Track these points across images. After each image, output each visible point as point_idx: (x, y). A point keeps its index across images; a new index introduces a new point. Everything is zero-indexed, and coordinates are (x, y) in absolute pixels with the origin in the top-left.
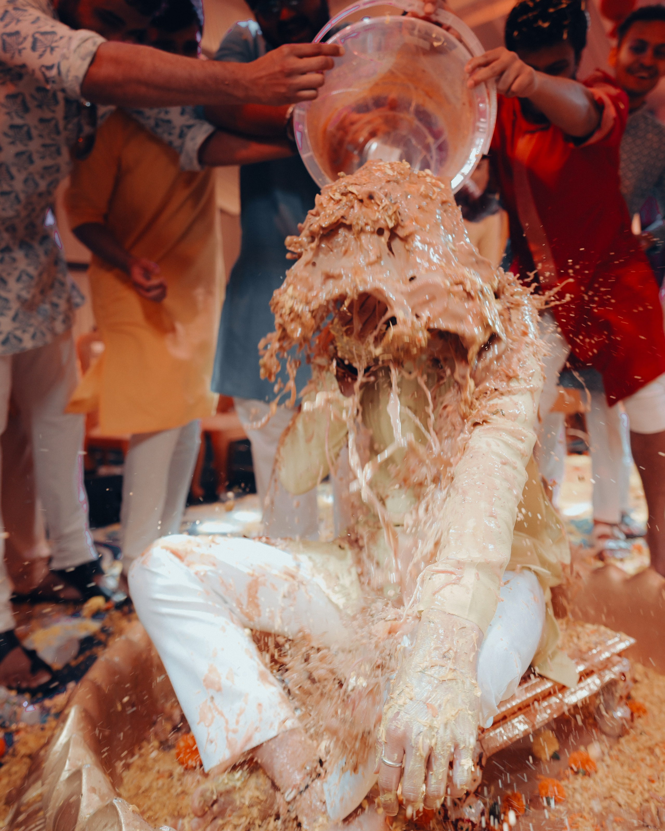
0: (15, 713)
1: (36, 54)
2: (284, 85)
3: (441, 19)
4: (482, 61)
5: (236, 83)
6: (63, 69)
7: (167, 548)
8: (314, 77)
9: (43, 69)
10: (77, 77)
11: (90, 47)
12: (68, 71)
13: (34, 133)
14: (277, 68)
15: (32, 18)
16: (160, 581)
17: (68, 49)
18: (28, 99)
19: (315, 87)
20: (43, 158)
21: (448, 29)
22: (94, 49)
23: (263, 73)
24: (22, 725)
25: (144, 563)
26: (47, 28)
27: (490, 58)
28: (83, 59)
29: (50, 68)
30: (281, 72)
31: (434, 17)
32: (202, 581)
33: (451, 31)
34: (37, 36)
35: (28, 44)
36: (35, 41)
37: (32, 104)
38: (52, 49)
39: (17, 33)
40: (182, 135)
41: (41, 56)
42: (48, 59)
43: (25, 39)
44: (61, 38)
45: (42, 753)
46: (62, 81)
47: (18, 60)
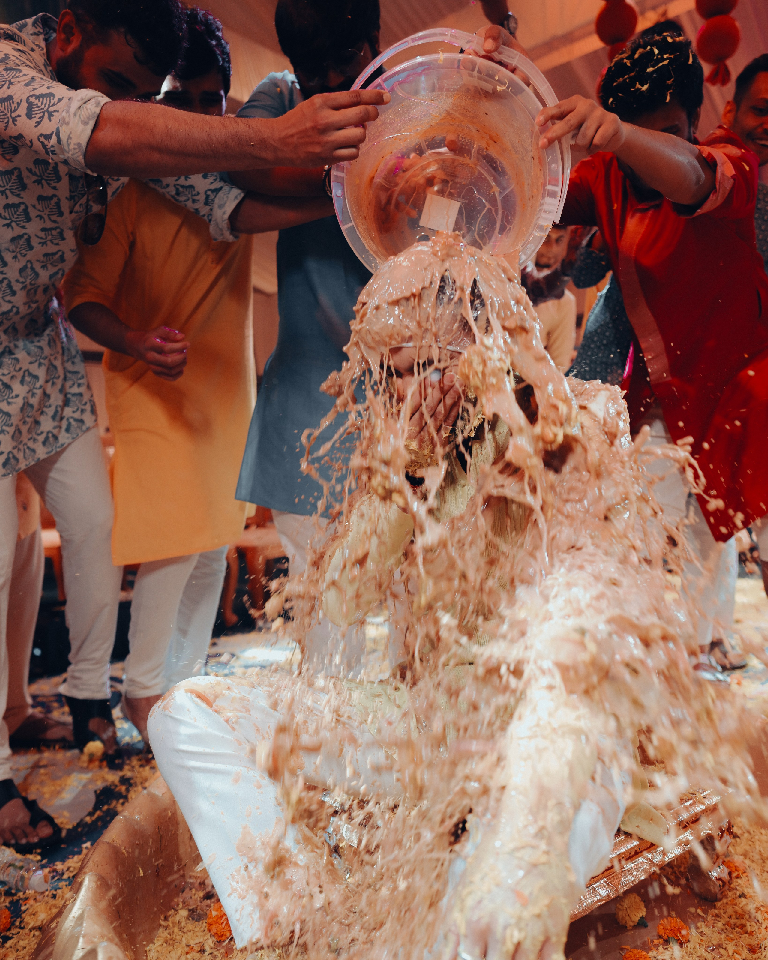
0: (22, 878)
1: (33, 122)
2: (319, 143)
3: (504, 58)
4: (555, 111)
5: (263, 143)
6: (64, 137)
7: (192, 692)
8: (353, 132)
9: (42, 139)
10: (79, 144)
11: (93, 109)
12: (69, 138)
13: (33, 213)
14: (309, 125)
15: (27, 79)
16: (184, 730)
17: (68, 112)
18: (25, 173)
19: (355, 143)
20: (44, 244)
21: (513, 71)
22: (98, 110)
23: (293, 131)
24: (30, 892)
25: (165, 708)
26: (44, 90)
27: (564, 108)
28: (86, 123)
29: (48, 137)
30: (314, 128)
31: (496, 55)
32: (234, 729)
33: (517, 72)
34: (32, 99)
35: (23, 110)
36: (30, 106)
37: (29, 180)
38: (50, 115)
39: (10, 98)
40: (208, 202)
41: (38, 123)
42: (47, 127)
43: (19, 104)
44: (60, 100)
45: (53, 925)
46: (63, 150)
47: (13, 130)
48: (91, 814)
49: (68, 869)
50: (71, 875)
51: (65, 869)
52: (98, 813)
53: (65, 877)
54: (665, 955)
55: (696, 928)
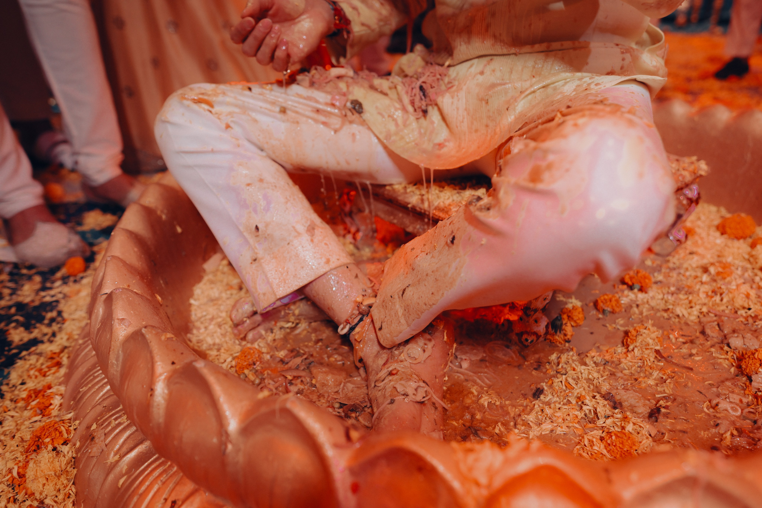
54: (630, 297)
55: (654, 277)
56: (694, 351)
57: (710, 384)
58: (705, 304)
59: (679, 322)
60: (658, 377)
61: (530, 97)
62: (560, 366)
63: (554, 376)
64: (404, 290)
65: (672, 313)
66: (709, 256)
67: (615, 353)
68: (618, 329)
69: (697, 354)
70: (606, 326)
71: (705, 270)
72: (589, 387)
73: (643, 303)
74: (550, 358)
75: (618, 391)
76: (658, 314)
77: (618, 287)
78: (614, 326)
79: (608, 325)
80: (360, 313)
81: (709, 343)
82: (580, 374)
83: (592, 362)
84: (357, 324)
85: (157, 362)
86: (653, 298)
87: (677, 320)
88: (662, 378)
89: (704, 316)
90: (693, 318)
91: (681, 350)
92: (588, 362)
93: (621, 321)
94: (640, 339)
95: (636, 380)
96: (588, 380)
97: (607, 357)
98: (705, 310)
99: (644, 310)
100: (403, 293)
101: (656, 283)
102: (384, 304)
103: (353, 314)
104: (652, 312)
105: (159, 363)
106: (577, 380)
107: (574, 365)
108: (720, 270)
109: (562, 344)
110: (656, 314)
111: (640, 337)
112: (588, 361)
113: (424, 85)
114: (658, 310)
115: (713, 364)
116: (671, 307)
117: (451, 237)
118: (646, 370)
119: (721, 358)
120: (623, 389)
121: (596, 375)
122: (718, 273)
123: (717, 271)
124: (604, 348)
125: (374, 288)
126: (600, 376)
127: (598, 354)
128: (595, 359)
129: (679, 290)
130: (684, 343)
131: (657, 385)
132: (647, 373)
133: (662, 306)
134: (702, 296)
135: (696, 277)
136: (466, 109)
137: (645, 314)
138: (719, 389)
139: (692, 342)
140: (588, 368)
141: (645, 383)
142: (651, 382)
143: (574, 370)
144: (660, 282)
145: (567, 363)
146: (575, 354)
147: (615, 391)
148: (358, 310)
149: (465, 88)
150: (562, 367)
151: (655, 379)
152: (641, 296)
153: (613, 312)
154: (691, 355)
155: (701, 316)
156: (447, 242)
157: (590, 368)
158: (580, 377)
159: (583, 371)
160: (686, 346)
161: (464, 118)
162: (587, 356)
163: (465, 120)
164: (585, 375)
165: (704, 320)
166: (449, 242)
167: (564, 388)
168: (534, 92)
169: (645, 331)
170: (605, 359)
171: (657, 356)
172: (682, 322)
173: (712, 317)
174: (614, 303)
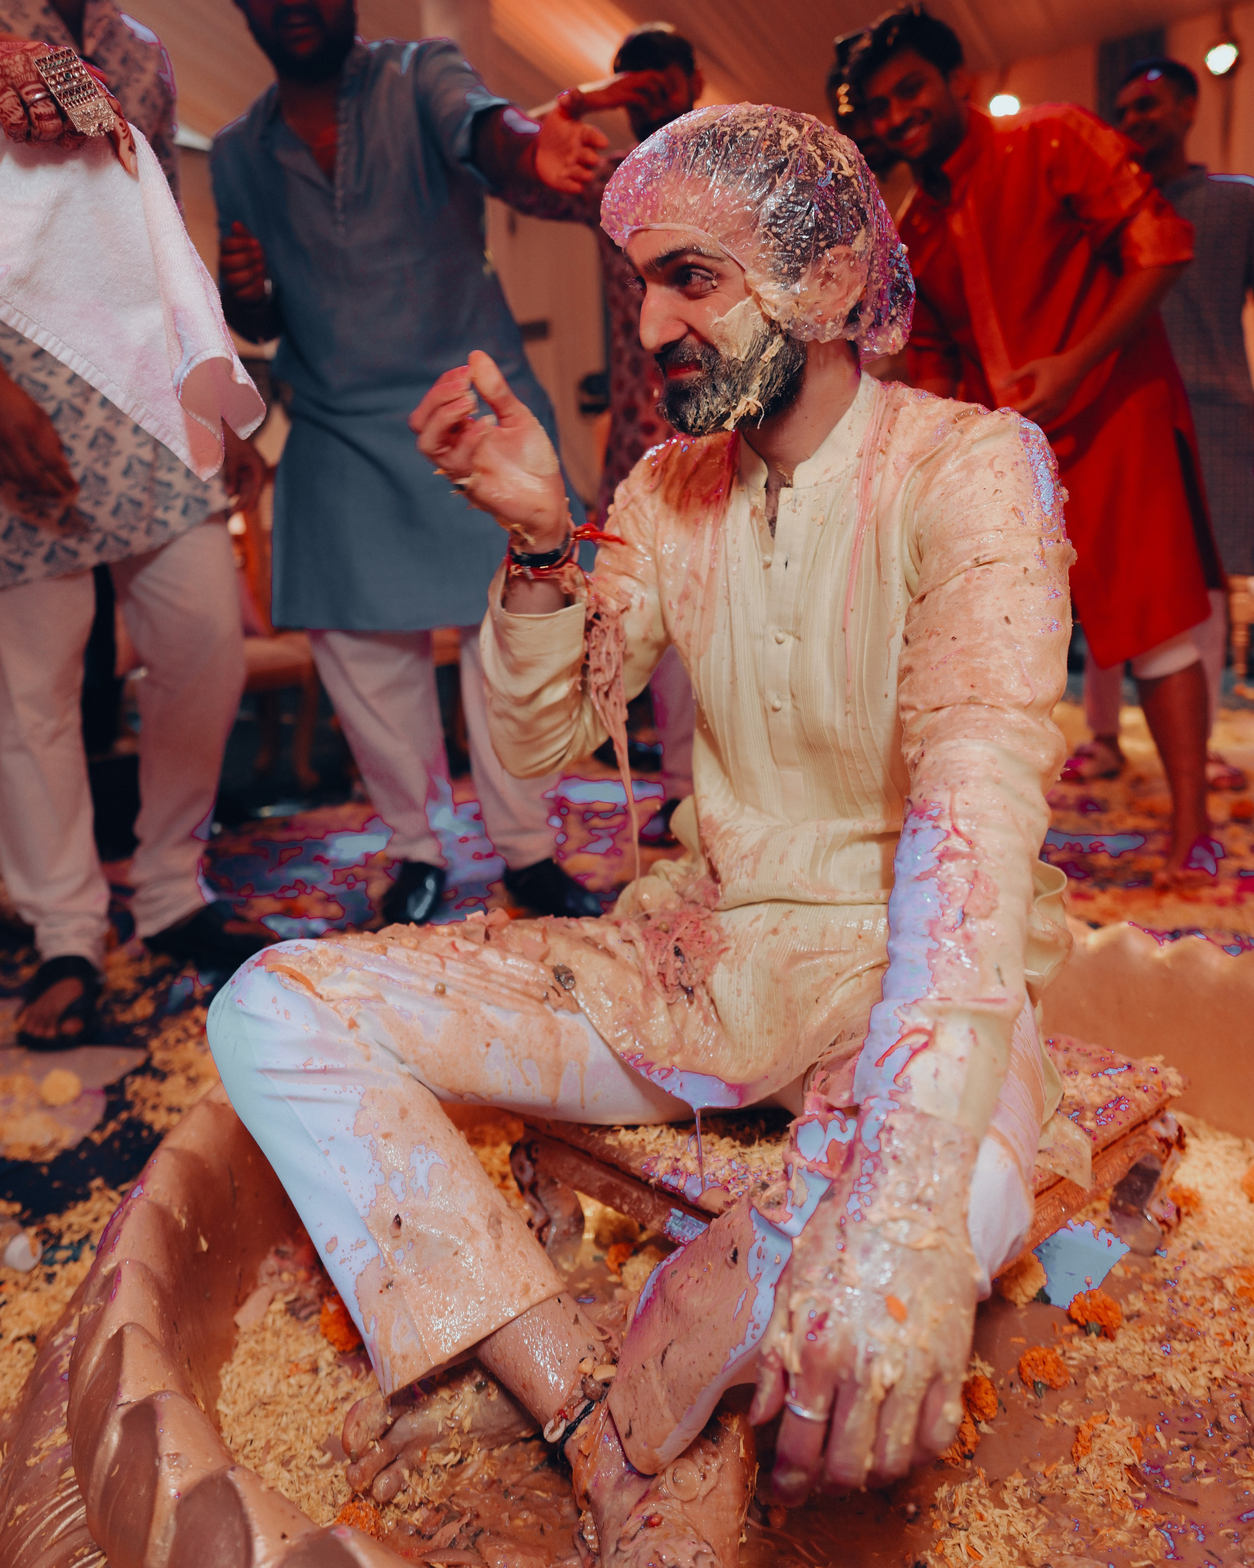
7: (279, 968)
48: (100, 1127)
49: (70, 1226)
50: (77, 1237)
51: (64, 1227)
52: (112, 1126)
53: (65, 1241)
54: (1084, 1352)
55: (1128, 1302)
56: (1201, 1466)
57: (1227, 1535)
58: (1217, 1362)
59: (1175, 1403)
60: (1136, 1524)
61: (852, 982)
62: (956, 1513)
63: (947, 1535)
64: (665, 1352)
65: (1161, 1382)
66: (1226, 1252)
67: (1057, 1477)
68: (1064, 1424)
69: (1206, 1471)
70: (1041, 1420)
71: (1219, 1285)
72: (1011, 1554)
73: (1110, 1364)
74: (936, 1494)
75: (1064, 1558)
76: (1137, 1388)
77: (1062, 1330)
78: (1056, 1417)
79: (1043, 1416)
80: (585, 1396)
81: (1228, 1446)
82: (992, 1526)
83: (1015, 1500)
84: (579, 1420)
85: (257, 1535)
86: (1124, 1350)
87: (1170, 1399)
88: (1143, 1526)
89: (1219, 1386)
90: (1200, 1393)
91: (1177, 1465)
92: (1007, 1501)
93: (1066, 1407)
94: (1097, 1444)
95: (1096, 1532)
96: (1010, 1539)
97: (1044, 1487)
98: (1218, 1373)
99: (1110, 1379)
100: (663, 1357)
101: (1129, 1318)
102: (631, 1382)
103: (574, 1398)
104: (1124, 1383)
105: (260, 1538)
106: (987, 1539)
107: (980, 1508)
108: (1244, 1283)
109: (958, 1464)
110: (1131, 1386)
111: (1098, 1441)
112: (1007, 1496)
113: (679, 944)
114: (1136, 1378)
115: (1234, 1492)
116: (1157, 1370)
117: (732, 1250)
118: (1113, 1512)
119: (1247, 1478)
120: (1072, 1554)
121: (1021, 1526)
122: (1242, 1291)
123: (1238, 1285)
124: (1040, 1468)
125: (610, 1344)
126: (1029, 1529)
127: (1025, 1481)
128: (1020, 1492)
129: (1173, 1331)
130: (1183, 1449)
131: (1133, 1544)
132: (1115, 1517)
133: (1141, 1369)
134: (1211, 1343)
135: (1204, 1301)
136: (753, 994)
137: (1111, 1389)
138: (1244, 1545)
139: (1197, 1446)
140: (1006, 1512)
141: (1111, 1539)
142: (1121, 1536)
143: (982, 1518)
144: (1139, 1314)
145: (968, 1503)
146: (983, 1484)
147: (1058, 1560)
148: (583, 1389)
149: (750, 957)
150: (960, 1513)
151: (1129, 1531)
152: (1105, 1347)
153: (1050, 1388)
154: (1195, 1473)
155: (1214, 1388)
156: (726, 1261)
157: (1010, 1511)
158: (994, 1534)
159: (998, 1520)
160: (1186, 1454)
161: (749, 1008)
162: (1005, 1487)
163: (753, 1010)
164: (1003, 1530)
165: (1218, 1395)
166: (729, 1259)
167: (966, 1558)
168: (858, 975)
169: (1104, 1426)
170: (1038, 1493)
171: (1133, 1479)
172: (1180, 1402)
173: (1234, 1388)
174: (1051, 1367)
